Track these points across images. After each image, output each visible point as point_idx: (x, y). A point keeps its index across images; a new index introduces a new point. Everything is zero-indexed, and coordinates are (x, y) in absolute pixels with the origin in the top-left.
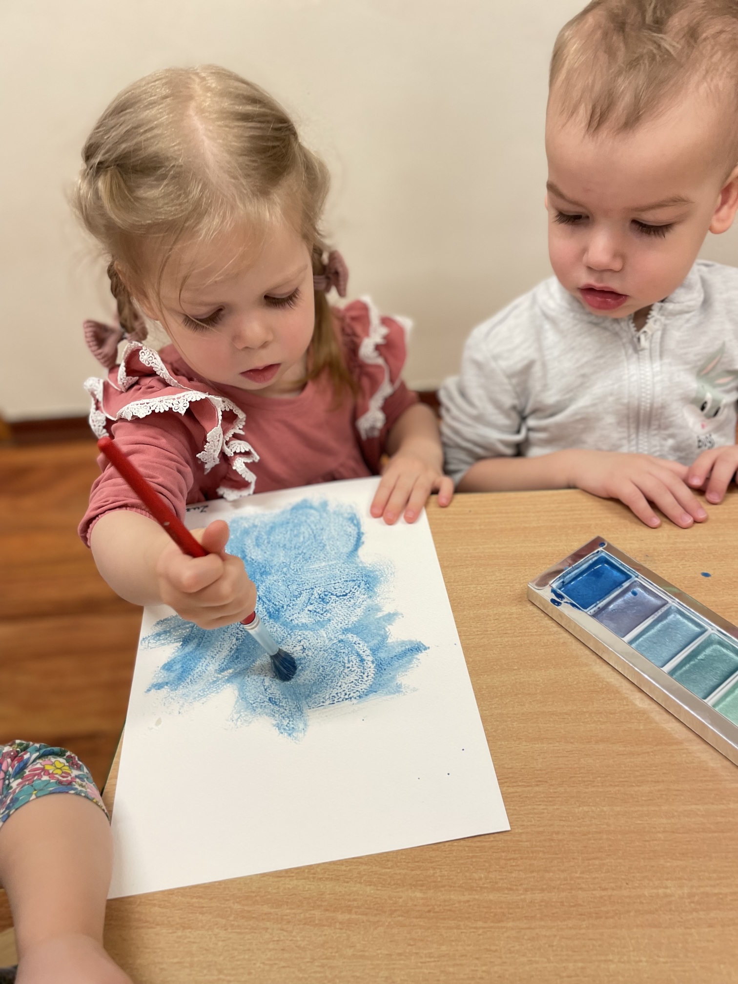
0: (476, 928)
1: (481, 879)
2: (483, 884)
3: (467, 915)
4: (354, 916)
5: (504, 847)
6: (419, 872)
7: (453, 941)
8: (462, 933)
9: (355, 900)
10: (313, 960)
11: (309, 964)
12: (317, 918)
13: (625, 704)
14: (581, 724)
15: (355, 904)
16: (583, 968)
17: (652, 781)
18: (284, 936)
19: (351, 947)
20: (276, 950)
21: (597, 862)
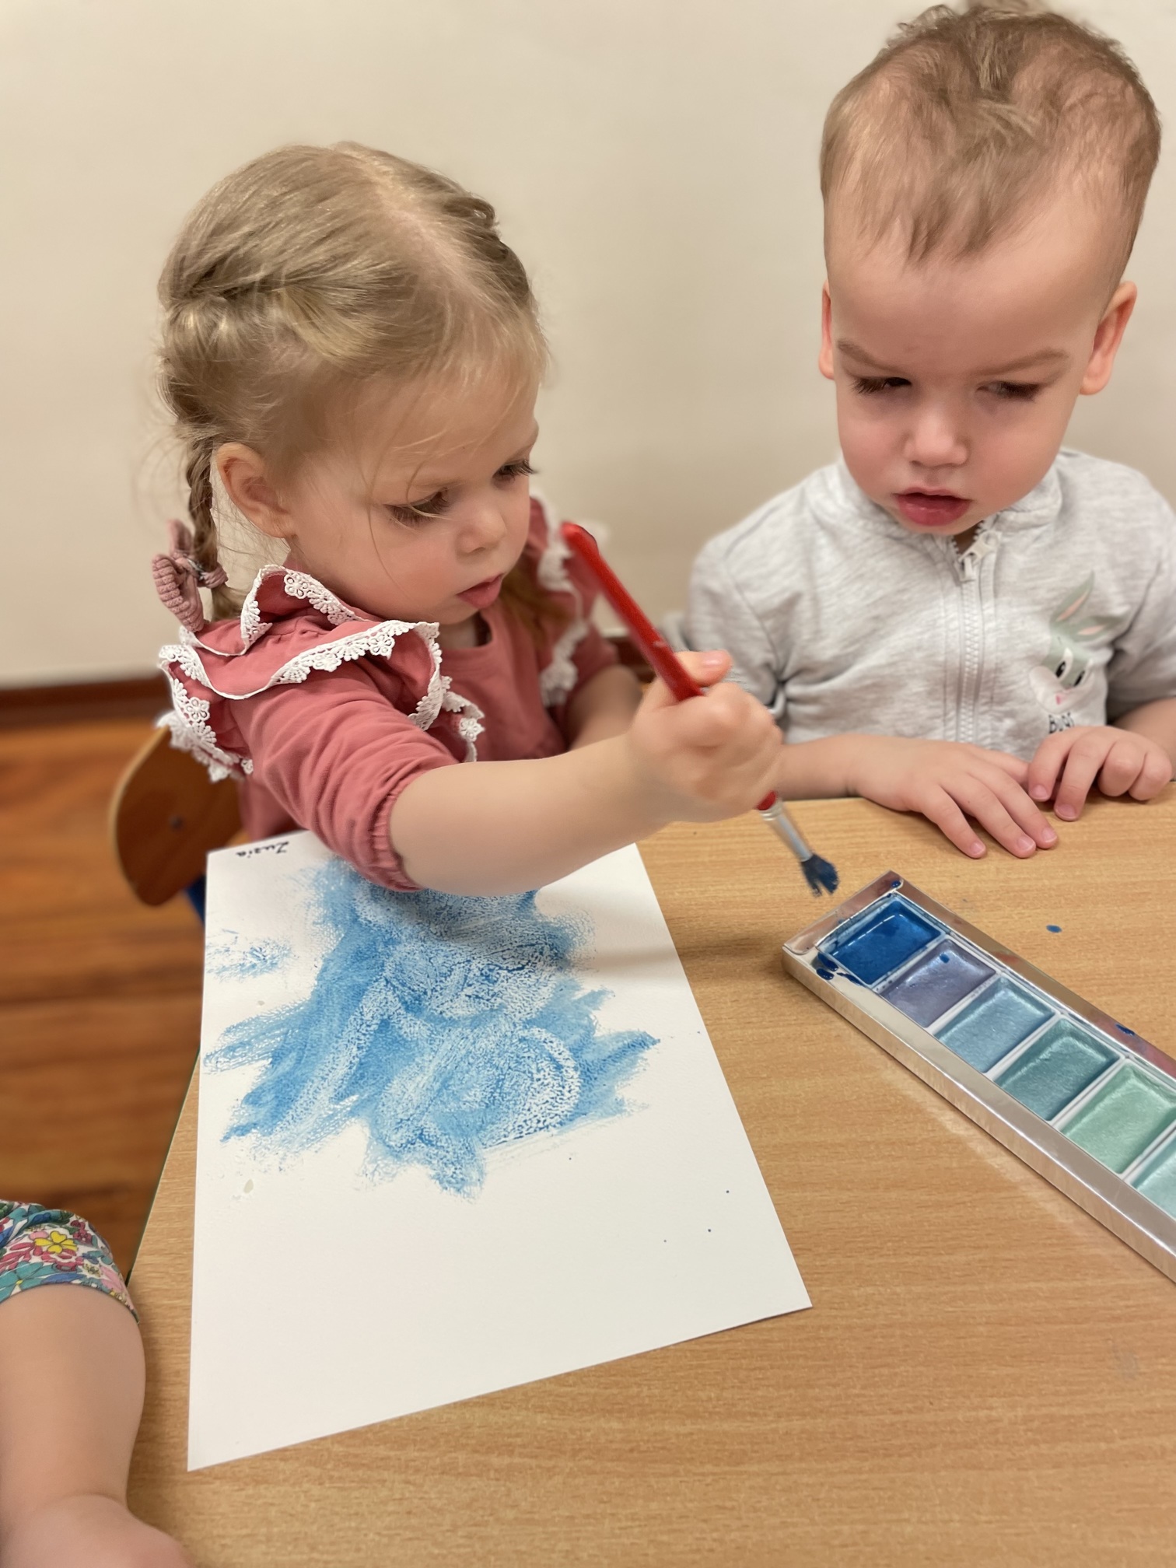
0: (703, 1474)
1: (710, 1399)
2: (715, 1407)
3: (688, 1455)
4: (517, 1460)
5: (745, 1350)
6: (615, 1391)
7: (667, 1494)
8: (681, 1482)
9: (518, 1435)
10: (454, 1528)
11: (448, 1534)
12: (460, 1464)
13: (930, 1128)
14: (864, 1160)
15: (519, 1440)
16: (865, 1532)
17: (970, 1247)
18: (410, 1492)
19: (513, 1507)
20: (398, 1513)
21: (885, 1371)
